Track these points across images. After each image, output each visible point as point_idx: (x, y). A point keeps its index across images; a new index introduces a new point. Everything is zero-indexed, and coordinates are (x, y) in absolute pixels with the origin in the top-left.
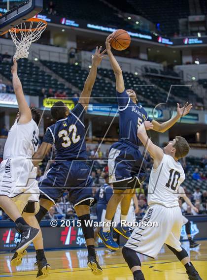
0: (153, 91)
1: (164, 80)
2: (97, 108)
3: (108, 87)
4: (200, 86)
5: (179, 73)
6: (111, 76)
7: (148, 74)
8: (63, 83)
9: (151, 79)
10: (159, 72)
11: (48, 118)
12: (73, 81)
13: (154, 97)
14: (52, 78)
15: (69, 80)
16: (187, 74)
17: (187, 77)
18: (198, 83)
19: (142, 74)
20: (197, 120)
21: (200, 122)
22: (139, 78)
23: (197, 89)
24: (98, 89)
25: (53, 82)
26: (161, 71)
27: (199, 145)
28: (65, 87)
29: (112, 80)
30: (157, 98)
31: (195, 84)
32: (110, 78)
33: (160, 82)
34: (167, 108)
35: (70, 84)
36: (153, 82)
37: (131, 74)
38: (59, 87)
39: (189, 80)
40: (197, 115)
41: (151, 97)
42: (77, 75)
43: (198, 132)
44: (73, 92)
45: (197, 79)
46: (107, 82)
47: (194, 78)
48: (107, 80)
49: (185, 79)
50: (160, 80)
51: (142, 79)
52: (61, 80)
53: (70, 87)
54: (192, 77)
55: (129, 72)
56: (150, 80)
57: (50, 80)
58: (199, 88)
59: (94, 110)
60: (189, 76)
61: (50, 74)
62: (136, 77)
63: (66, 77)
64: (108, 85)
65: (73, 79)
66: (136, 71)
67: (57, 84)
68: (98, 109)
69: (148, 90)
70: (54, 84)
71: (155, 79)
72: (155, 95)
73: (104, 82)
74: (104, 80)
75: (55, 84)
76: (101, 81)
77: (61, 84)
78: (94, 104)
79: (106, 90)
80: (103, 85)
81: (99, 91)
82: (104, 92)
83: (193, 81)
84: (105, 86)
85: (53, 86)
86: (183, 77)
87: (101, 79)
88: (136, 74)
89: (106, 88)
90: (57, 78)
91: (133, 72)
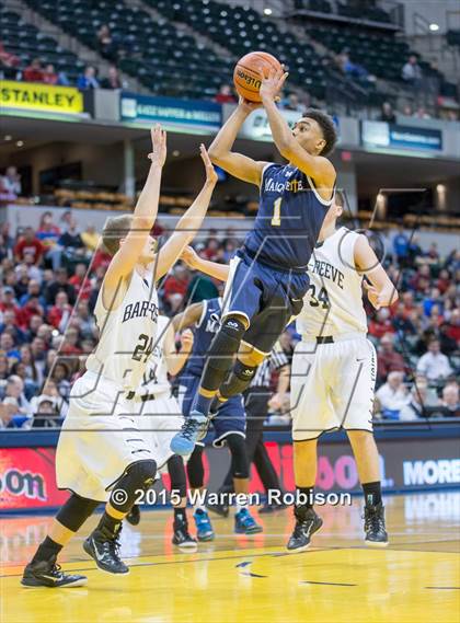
0: (315, 63)
1: (347, 33)
2: (149, 110)
3: (184, 51)
4: (451, 48)
5: (393, 10)
6: (194, 18)
7: (303, 12)
8: (55, 37)
9: (310, 27)
10: (334, 7)
11: (8, 138)
12: (83, 31)
13: (316, 79)
14: (21, 23)
15: (69, 29)
16: (416, 14)
17: (415, 24)
18: (445, 42)
19: (285, 13)
20: (439, 147)
21: (445, 152)
22: (274, 26)
23: (443, 57)
24: (153, 56)
25: (23, 34)
26: (341, 7)
27: (444, 220)
28: (59, 49)
29: (196, 29)
30: (324, 83)
31: (438, 44)
32: (189, 23)
33: (336, 36)
34: (353, 112)
35: (74, 41)
36: (315, 35)
37: (251, 12)
38: (42, 47)
39: (420, 32)
40: (437, 134)
41: (309, 81)
42: (95, 13)
43: (441, 183)
44: (79, 64)
45: (444, 31)
46: (180, 34)
47: (434, 27)
48: (182, 30)
49: (409, 30)
50: (335, 31)
51: (283, 28)
52: (46, 29)
53: (74, 49)
54: (429, 24)
55: (246, 8)
56: (307, 32)
57: (14, 27)
58: (448, 55)
59: (139, 116)
60: (420, 21)
61: (17, 11)
62: (264, 20)
63: (64, 18)
64: (185, 44)
65: (82, 26)
66: (267, 4)
67: (35, 39)
68: (153, 113)
69: (300, 61)
70: (24, 39)
71: (322, 29)
72: (320, 73)
73: (173, 36)
74: (173, 29)
75: (31, 39)
76: (165, 32)
77: (47, 41)
78: (141, 101)
79: (178, 60)
80: (169, 43)
81: (156, 61)
82: (171, 63)
83: (430, 36)
84: (175, 48)
85: (23, 45)
86: (402, 23)
87: (164, 27)
88: (268, 12)
89: (178, 54)
90: (36, 23)
91: (257, 7)
